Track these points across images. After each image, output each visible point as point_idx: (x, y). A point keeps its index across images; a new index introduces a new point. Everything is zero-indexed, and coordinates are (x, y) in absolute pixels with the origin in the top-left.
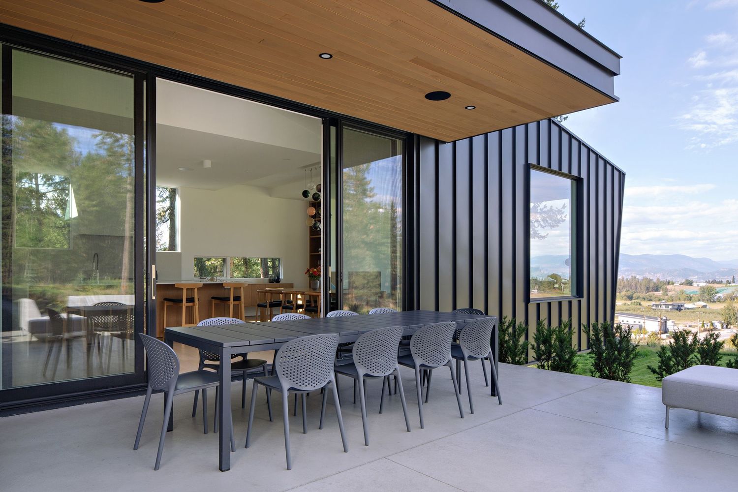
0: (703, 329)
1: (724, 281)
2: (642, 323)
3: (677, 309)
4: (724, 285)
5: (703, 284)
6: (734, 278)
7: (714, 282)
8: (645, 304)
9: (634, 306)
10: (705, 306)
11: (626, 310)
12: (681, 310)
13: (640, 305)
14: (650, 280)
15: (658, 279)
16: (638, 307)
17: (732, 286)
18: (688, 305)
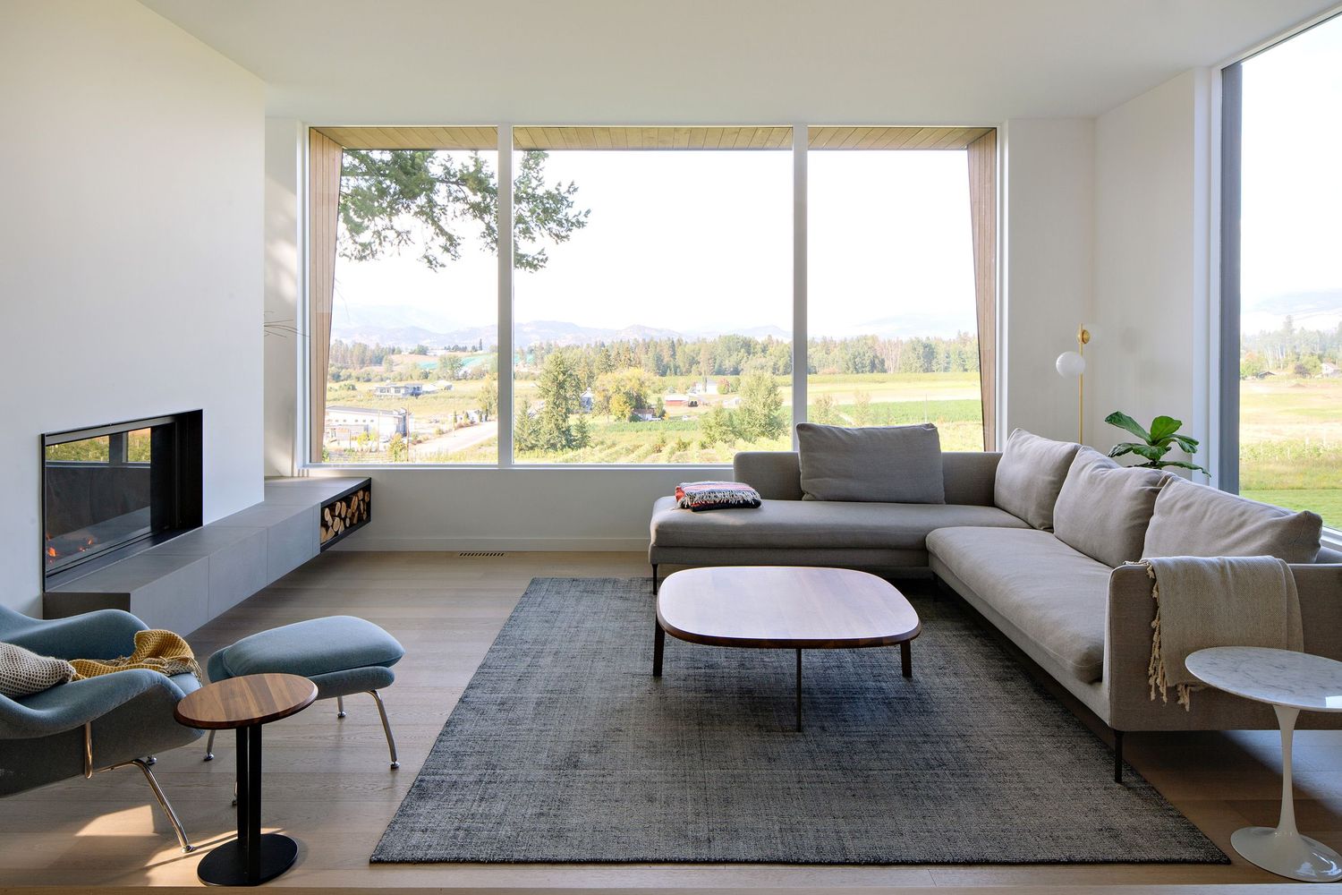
0: (456, 425)
1: (470, 349)
2: (368, 422)
3: (412, 395)
4: (470, 353)
5: (441, 353)
6: (481, 343)
7: (456, 349)
8: (362, 387)
9: (344, 393)
10: (449, 388)
11: (335, 400)
12: (417, 395)
13: (354, 388)
14: (365, 347)
15: (378, 345)
16: (352, 393)
17: (482, 355)
18: (426, 387)
